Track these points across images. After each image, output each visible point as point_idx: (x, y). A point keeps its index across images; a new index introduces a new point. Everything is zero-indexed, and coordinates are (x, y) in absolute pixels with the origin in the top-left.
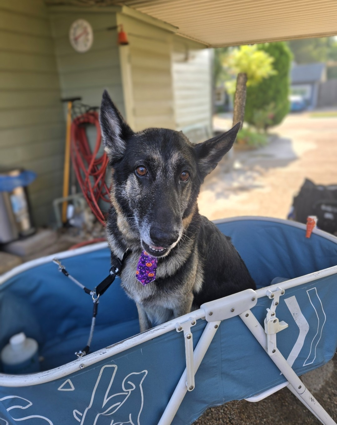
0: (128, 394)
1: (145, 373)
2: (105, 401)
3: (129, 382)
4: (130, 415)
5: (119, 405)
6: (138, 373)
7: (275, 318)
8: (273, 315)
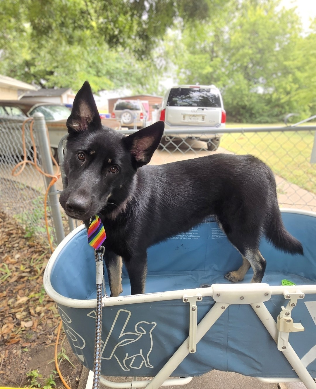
0: (140, 335)
1: (154, 324)
2: (121, 335)
3: (140, 327)
4: (141, 350)
5: (132, 341)
6: (148, 323)
7: (289, 318)
8: (289, 314)
